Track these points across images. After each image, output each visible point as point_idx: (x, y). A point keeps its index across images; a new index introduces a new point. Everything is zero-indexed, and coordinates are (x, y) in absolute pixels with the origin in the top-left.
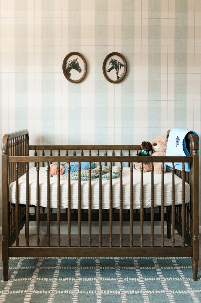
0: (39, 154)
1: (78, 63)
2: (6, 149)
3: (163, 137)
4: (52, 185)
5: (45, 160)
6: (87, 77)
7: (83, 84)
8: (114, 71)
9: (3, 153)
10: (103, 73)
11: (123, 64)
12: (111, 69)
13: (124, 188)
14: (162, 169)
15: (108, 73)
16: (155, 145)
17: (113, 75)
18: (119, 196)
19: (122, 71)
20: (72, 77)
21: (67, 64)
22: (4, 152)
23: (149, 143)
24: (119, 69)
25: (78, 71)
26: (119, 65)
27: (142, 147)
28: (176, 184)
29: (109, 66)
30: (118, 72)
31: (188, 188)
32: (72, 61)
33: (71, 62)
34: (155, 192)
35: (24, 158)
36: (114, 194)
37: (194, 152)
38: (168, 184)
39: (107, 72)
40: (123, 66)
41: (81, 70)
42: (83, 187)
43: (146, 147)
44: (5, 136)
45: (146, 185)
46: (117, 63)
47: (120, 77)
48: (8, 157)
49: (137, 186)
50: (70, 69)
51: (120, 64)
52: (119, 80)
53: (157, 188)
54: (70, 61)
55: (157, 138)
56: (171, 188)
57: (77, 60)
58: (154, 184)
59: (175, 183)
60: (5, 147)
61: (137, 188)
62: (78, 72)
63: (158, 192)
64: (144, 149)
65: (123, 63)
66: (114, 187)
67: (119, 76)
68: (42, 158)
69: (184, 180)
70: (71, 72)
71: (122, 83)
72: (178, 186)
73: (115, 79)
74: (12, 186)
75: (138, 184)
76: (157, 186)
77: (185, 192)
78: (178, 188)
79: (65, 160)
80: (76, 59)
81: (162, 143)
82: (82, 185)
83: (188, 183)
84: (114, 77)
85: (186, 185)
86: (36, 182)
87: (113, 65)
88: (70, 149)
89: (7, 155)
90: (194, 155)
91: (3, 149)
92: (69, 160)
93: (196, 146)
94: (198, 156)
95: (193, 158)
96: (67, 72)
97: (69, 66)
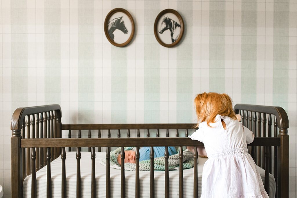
0: (75, 136)
1: (123, 22)
2: (17, 129)
4: (83, 179)
5: (74, 144)
6: (134, 40)
7: (129, 48)
8: (168, 32)
9: (13, 134)
10: (154, 35)
12: (164, 30)
15: (161, 36)
17: (166, 37)
18: (178, 193)
19: (177, 32)
20: (116, 40)
21: (110, 23)
22: (14, 132)
24: (174, 29)
25: (123, 32)
26: (174, 25)
29: (162, 26)
30: (173, 34)
32: (116, 19)
33: (114, 21)
35: (43, 141)
36: (172, 191)
37: (282, 131)
40: (179, 26)
41: (127, 31)
42: (127, 182)
44: (17, 110)
46: (172, 23)
47: (175, 40)
48: (20, 140)
50: (113, 29)
51: (175, 24)
52: (174, 44)
54: (113, 20)
57: (122, 19)
60: (15, 126)
62: (124, 33)
65: (179, 23)
66: (172, 181)
67: (174, 39)
68: (69, 142)
70: (114, 33)
71: (178, 47)
73: (169, 42)
74: (27, 180)
79: (103, 144)
80: (121, 18)
82: (126, 179)
84: (168, 41)
86: (61, 176)
87: (167, 25)
89: (19, 137)
90: (282, 135)
91: (13, 129)
92: (111, 143)
93: (285, 123)
94: (288, 137)
95: (280, 140)
96: (110, 34)
97: (112, 26)
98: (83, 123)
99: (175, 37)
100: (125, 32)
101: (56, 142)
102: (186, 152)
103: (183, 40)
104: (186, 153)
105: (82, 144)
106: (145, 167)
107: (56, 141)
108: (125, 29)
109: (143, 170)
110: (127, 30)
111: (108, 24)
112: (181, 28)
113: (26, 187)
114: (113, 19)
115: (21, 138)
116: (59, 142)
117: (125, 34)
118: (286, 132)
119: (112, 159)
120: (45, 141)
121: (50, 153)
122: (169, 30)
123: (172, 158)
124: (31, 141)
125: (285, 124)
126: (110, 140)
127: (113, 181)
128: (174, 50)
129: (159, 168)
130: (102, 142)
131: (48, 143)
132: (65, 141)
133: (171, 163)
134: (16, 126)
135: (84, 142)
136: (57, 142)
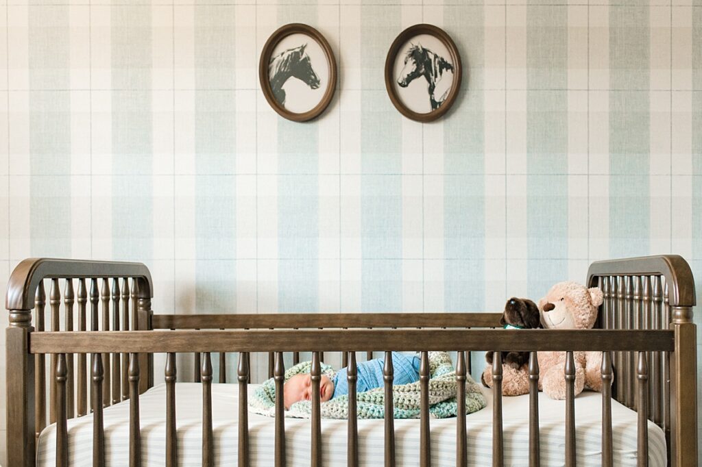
1: (307, 59)
2: (20, 306)
3: (573, 285)
4: (183, 431)
5: (159, 344)
6: (336, 102)
7: (323, 124)
8: (421, 82)
9: (12, 320)
10: (386, 91)
11: (449, 62)
12: (410, 78)
13: (437, 442)
14: (566, 374)
15: (402, 91)
16: (550, 307)
17: (417, 96)
19: (445, 82)
20: (290, 104)
21: (275, 63)
22: (14, 316)
23: (529, 306)
24: (436, 76)
25: (308, 84)
26: (435, 65)
27: (506, 315)
28: (616, 427)
29: (405, 68)
30: (434, 87)
31: (657, 441)
32: (290, 53)
33: (285, 56)
34: (542, 454)
35: (85, 337)
37: (679, 313)
38: (587, 428)
39: (398, 85)
40: (448, 66)
41: (318, 82)
42: (291, 440)
43: (520, 315)
44: (24, 263)
45: (511, 432)
46: (430, 60)
47: (440, 103)
48: (29, 335)
49: (481, 435)
50: (283, 77)
51: (439, 63)
52: (437, 112)
53: (551, 440)
54: (282, 54)
55: (556, 287)
56: (600, 440)
57: (305, 50)
58: (540, 426)
59: (613, 425)
60: (17, 299)
61: (479, 442)
62: (309, 87)
63: (552, 456)
64: (513, 322)
65: (448, 60)
66: (402, 439)
67: (437, 100)
68: (146, 339)
69: (646, 416)
70: (286, 87)
71: (447, 120)
72: (625, 432)
73: (424, 108)
75: (485, 426)
76: (552, 433)
77: (650, 455)
78: (624, 439)
80: (303, 48)
81: (571, 301)
82: (288, 432)
83: (658, 422)
84: (421, 104)
85: (652, 431)
87: (417, 65)
88: (283, 324)
89: (26, 329)
90: (677, 324)
91: (12, 308)
92: (249, 343)
93: (685, 293)
94: (694, 327)
95: (673, 337)
96: (274, 88)
97: (280, 69)
98: (208, 311)
99: (439, 95)
100: (313, 83)
101: (115, 341)
102: (452, 376)
103: (461, 102)
104: (452, 379)
105: (178, 345)
106: (344, 409)
107: (117, 337)
108: (313, 77)
109: (339, 416)
110: (318, 79)
111: (270, 65)
112: (452, 72)
113: (43, 452)
114: (283, 51)
115: (33, 329)
116: (122, 339)
117: (312, 88)
118: (688, 316)
119: (270, 397)
120: (90, 337)
121: (102, 367)
122: (423, 77)
123: (412, 388)
124: (55, 338)
125: (684, 296)
126: (247, 336)
127: (255, 438)
128: (437, 128)
129: (379, 412)
130: (228, 340)
131: (95, 343)
132: (138, 337)
133: (410, 401)
134: (19, 301)
135: (184, 339)
136: (118, 339)
